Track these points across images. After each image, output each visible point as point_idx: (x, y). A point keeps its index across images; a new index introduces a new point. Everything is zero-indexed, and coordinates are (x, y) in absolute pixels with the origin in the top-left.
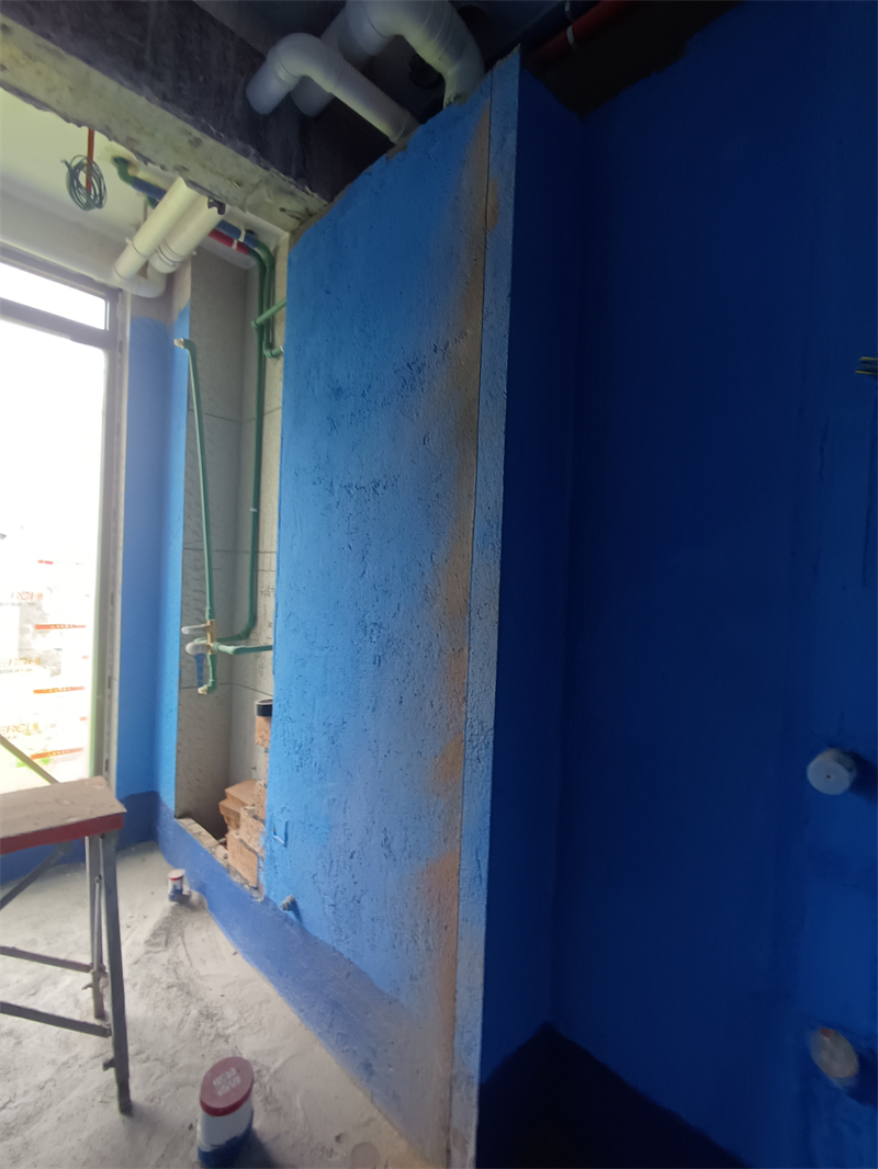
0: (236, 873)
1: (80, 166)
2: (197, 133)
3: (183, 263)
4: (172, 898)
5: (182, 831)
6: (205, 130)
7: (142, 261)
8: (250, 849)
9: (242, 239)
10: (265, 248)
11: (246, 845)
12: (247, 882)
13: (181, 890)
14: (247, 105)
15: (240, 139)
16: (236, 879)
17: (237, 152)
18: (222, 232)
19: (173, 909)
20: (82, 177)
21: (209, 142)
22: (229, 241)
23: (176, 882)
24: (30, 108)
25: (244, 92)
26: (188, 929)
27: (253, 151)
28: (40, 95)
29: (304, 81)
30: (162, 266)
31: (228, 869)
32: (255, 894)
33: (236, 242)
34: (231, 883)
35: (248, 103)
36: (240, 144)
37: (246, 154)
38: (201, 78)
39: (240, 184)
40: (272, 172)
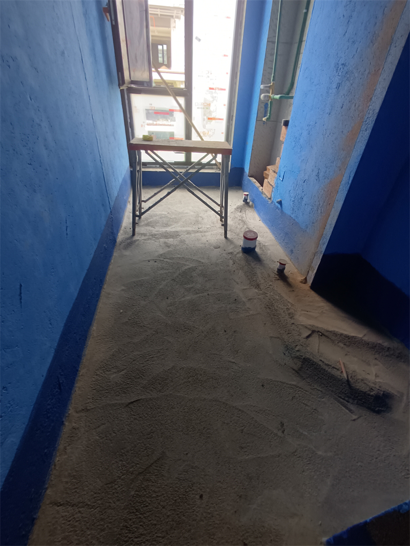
0: (265, 194)
4: (244, 201)
5: (250, 181)
8: (271, 185)
11: (269, 183)
12: (267, 197)
13: (247, 200)
16: (264, 196)
19: (244, 204)
23: (246, 196)
26: (247, 211)
31: (262, 193)
32: (269, 200)
34: (262, 198)
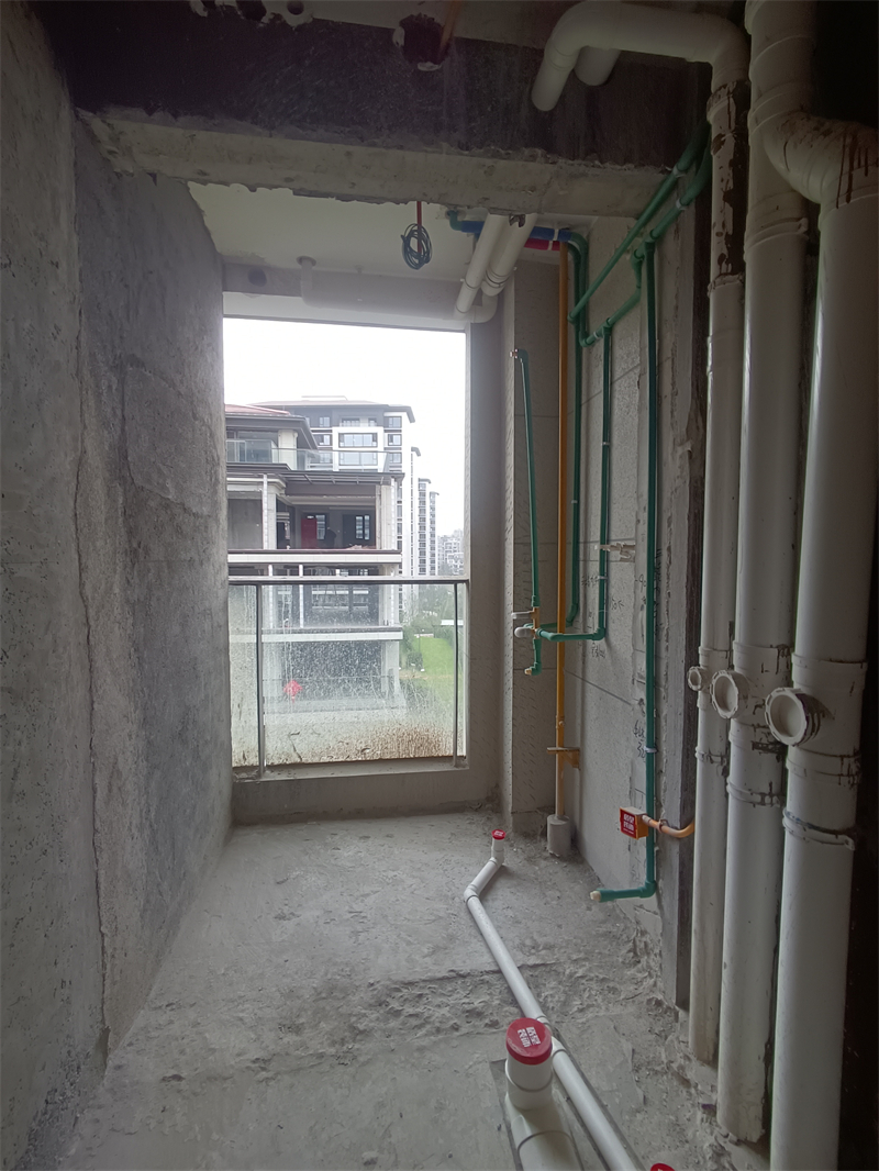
1: (411, 234)
2: (489, 162)
3: (507, 281)
6: (496, 155)
7: (476, 291)
9: (555, 239)
10: (578, 237)
14: (533, 108)
15: (526, 146)
17: (526, 161)
18: (537, 239)
20: (414, 243)
21: (502, 163)
22: (543, 245)
24: (374, 207)
25: (530, 100)
27: (539, 152)
28: (378, 192)
29: (583, 53)
30: (491, 291)
33: (551, 242)
35: (535, 108)
36: (527, 152)
37: (533, 158)
38: (489, 109)
39: (533, 189)
40: (561, 161)
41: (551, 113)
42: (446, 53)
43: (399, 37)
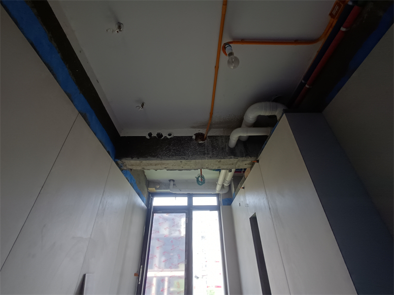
2: (219, 160)
6: (221, 158)
7: (222, 185)
15: (229, 156)
17: (229, 159)
18: (238, 171)
20: (200, 178)
21: (223, 160)
24: (189, 171)
25: (228, 145)
27: (232, 157)
28: (190, 168)
29: (240, 137)
30: (226, 185)
35: (230, 147)
38: (218, 149)
39: (233, 164)
40: (239, 158)
41: (234, 148)
42: (206, 139)
43: (194, 137)
